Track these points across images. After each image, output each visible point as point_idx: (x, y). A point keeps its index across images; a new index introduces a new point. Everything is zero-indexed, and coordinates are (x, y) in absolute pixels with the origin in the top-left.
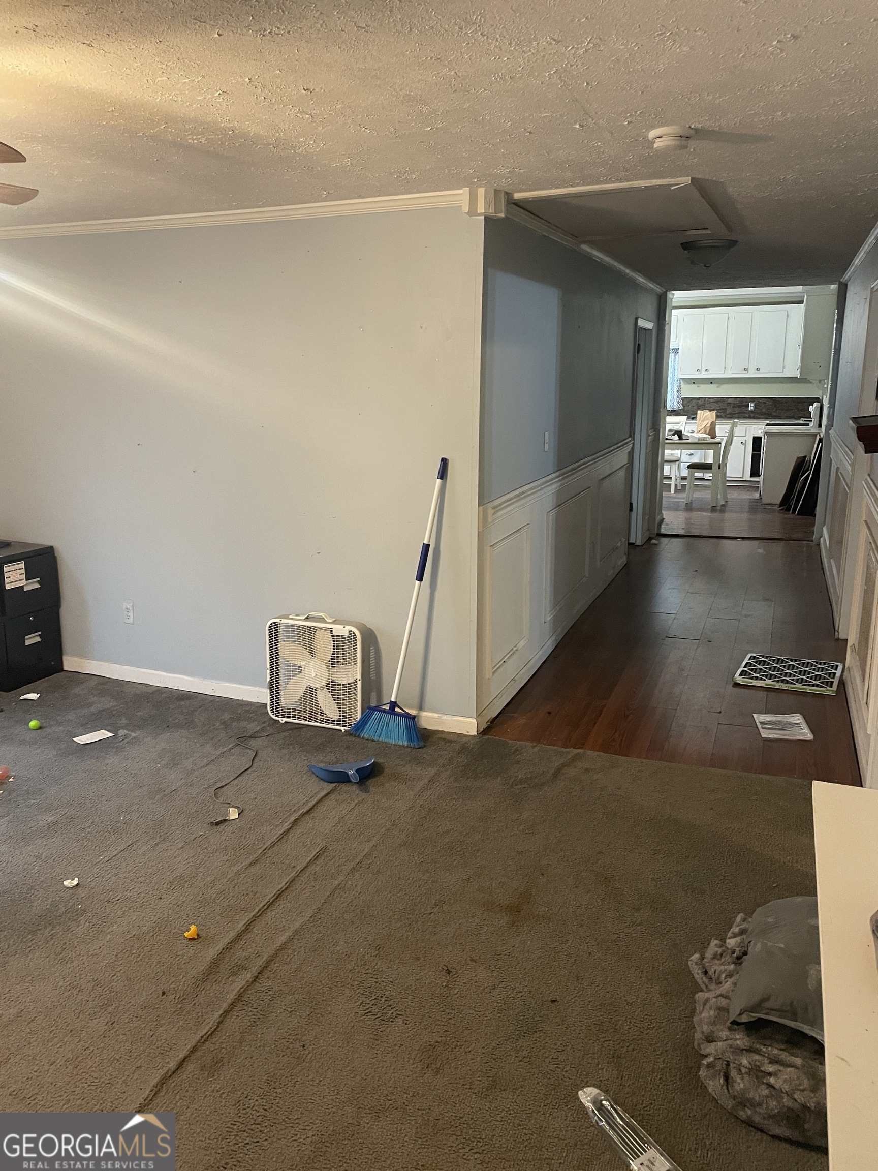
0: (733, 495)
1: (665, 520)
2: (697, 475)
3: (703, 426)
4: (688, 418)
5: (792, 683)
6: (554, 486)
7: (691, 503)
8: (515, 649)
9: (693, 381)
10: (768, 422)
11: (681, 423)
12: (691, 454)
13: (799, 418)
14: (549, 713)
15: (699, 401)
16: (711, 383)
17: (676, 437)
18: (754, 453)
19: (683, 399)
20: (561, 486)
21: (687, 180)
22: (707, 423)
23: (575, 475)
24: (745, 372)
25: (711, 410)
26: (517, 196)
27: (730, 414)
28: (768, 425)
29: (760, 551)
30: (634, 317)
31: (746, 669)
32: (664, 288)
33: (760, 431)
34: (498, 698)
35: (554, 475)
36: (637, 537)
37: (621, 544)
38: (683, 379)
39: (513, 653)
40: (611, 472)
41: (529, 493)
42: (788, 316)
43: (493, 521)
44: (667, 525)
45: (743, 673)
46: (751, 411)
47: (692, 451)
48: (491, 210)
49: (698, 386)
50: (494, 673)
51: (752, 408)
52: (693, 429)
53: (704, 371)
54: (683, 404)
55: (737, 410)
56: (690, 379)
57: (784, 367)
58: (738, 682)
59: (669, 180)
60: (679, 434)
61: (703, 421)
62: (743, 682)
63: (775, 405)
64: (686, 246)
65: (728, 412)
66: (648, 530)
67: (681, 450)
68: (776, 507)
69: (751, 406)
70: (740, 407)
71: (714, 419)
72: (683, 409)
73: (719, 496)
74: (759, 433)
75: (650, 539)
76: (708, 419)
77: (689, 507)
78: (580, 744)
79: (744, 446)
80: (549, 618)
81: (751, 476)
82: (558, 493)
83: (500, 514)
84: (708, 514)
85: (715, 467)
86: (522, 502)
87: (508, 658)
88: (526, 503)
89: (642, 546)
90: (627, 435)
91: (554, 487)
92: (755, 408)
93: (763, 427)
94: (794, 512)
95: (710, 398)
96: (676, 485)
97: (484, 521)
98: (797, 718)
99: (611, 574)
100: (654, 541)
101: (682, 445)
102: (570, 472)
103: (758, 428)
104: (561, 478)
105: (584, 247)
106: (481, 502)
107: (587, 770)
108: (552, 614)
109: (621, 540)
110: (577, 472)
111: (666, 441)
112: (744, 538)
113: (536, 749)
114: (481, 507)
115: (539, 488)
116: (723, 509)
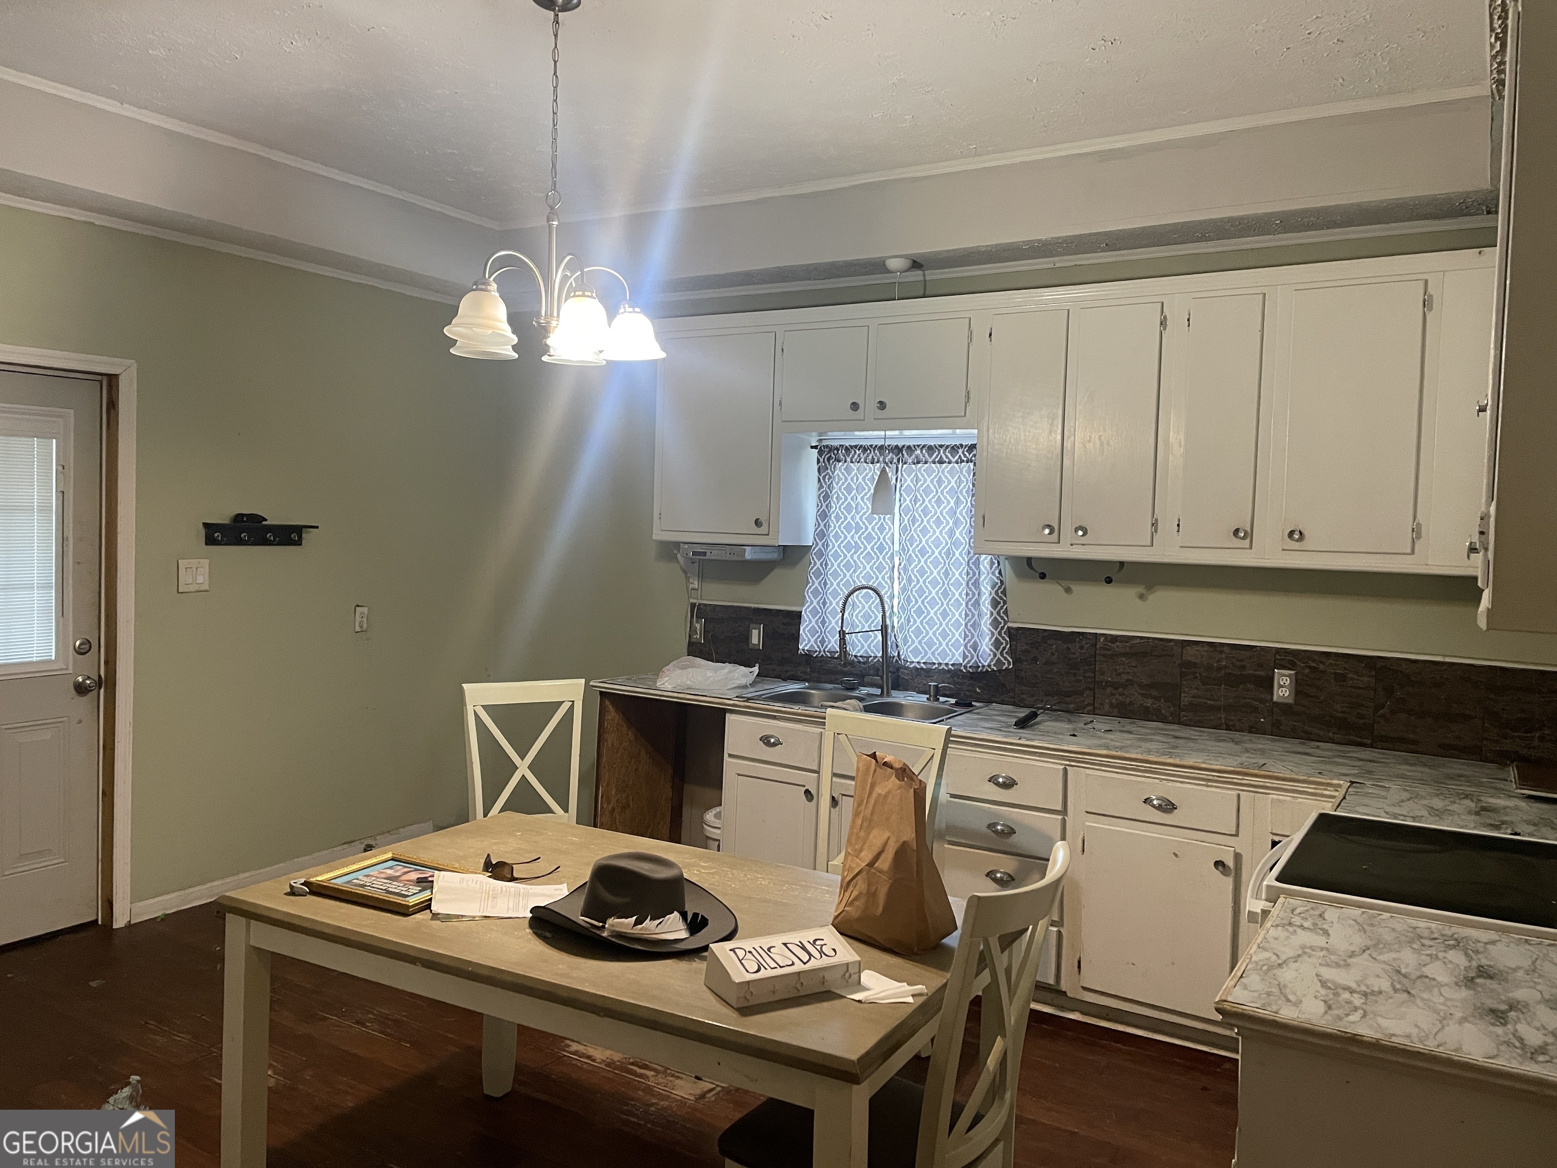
19: (1013, 634)
42: (1427, 303)
46: (1284, 708)
49: (1063, 591)
51: (1286, 697)
53: (1072, 535)
54: (1012, 652)
55: (1226, 696)
57: (1417, 532)
63: (1390, 693)
65: (1185, 699)
72: (1016, 672)
79: (1229, 881)
92: (1298, 697)
95: (1114, 638)
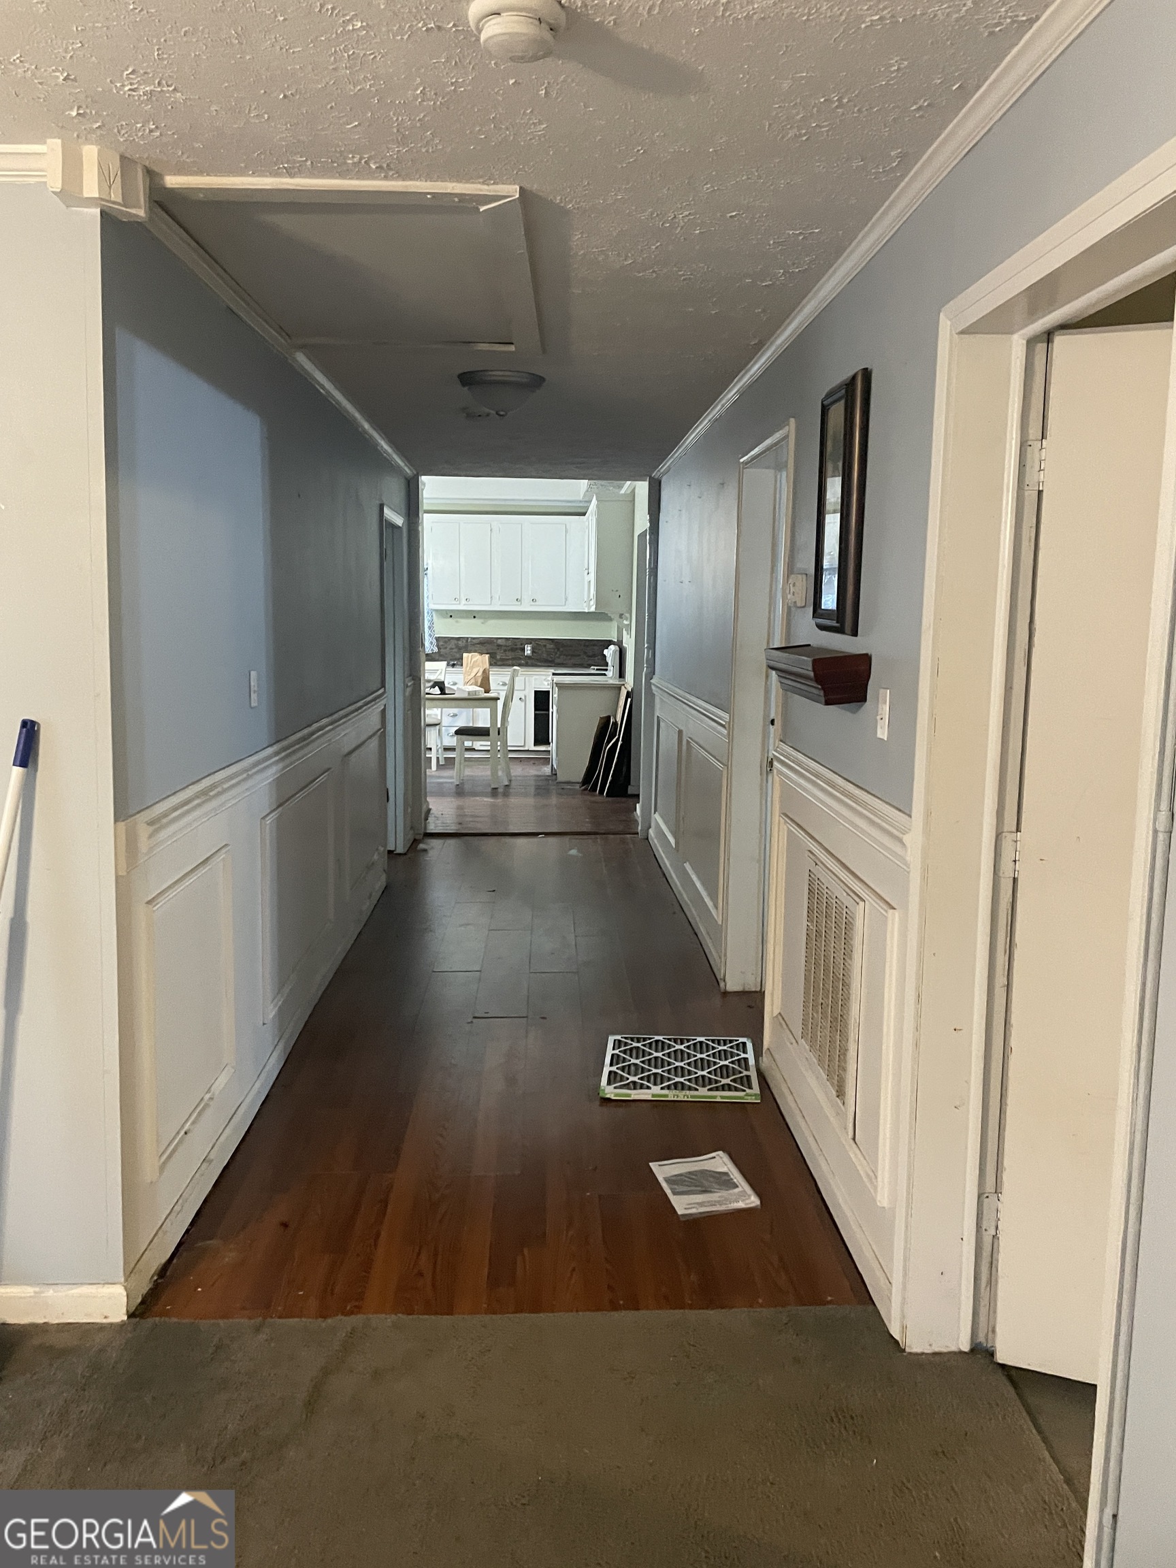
0: (517, 771)
1: (431, 812)
2: (468, 744)
3: (473, 674)
4: (448, 665)
5: (690, 1088)
6: (274, 769)
7: (462, 784)
8: (208, 1096)
9: (451, 614)
10: (553, 671)
11: (439, 672)
12: (455, 715)
13: (589, 666)
14: (285, 1225)
15: (460, 642)
16: (475, 617)
17: (437, 690)
18: (537, 712)
19: (438, 639)
20: (284, 768)
21: (512, 191)
22: (478, 671)
23: (306, 750)
24: (517, 603)
25: (481, 654)
26: (172, 181)
27: (502, 660)
28: (554, 674)
29: (573, 852)
30: (378, 502)
31: (614, 1068)
32: (416, 470)
33: (546, 683)
34: (174, 1214)
35: (270, 750)
36: (397, 841)
37: (378, 857)
38: (437, 611)
39: (202, 1108)
40: (359, 742)
41: (226, 786)
42: (566, 532)
43: (151, 849)
44: (437, 818)
45: (613, 1077)
46: (528, 657)
47: (455, 711)
48: (116, 195)
49: (457, 622)
50: (162, 1167)
51: (529, 652)
52: (460, 680)
53: (464, 602)
54: (437, 646)
55: (510, 655)
56: (446, 611)
57: (566, 599)
58: (608, 1096)
59: (479, 186)
60: (441, 685)
61: (472, 668)
62: (616, 1095)
63: (558, 649)
64: (467, 379)
65: (503, 657)
66: (412, 828)
67: (442, 708)
68: (577, 787)
69: (528, 650)
70: (513, 650)
71: (487, 665)
72: (441, 653)
73: (500, 773)
74: (544, 686)
75: (416, 842)
76: (478, 666)
77: (460, 791)
78: (353, 1302)
79: (523, 704)
80: (272, 1013)
81: (535, 744)
82: (279, 782)
83: (163, 834)
84: (489, 800)
85: (493, 733)
86: (214, 804)
87: (194, 1123)
88: (221, 805)
89: (405, 854)
90: (379, 686)
91: (272, 773)
92: (533, 651)
93: (550, 678)
94: (601, 792)
96: (438, 758)
97: (129, 852)
98: (720, 1162)
99: (367, 906)
100: (421, 846)
101: (446, 702)
102: (299, 744)
103: (543, 679)
104: (283, 754)
105: (301, 358)
106: (121, 813)
107: (377, 1374)
108: (275, 1006)
109: (377, 849)
110: (308, 744)
111: (427, 696)
112: (547, 834)
113: (262, 1337)
114: (121, 825)
115: (245, 775)
116: (507, 791)
